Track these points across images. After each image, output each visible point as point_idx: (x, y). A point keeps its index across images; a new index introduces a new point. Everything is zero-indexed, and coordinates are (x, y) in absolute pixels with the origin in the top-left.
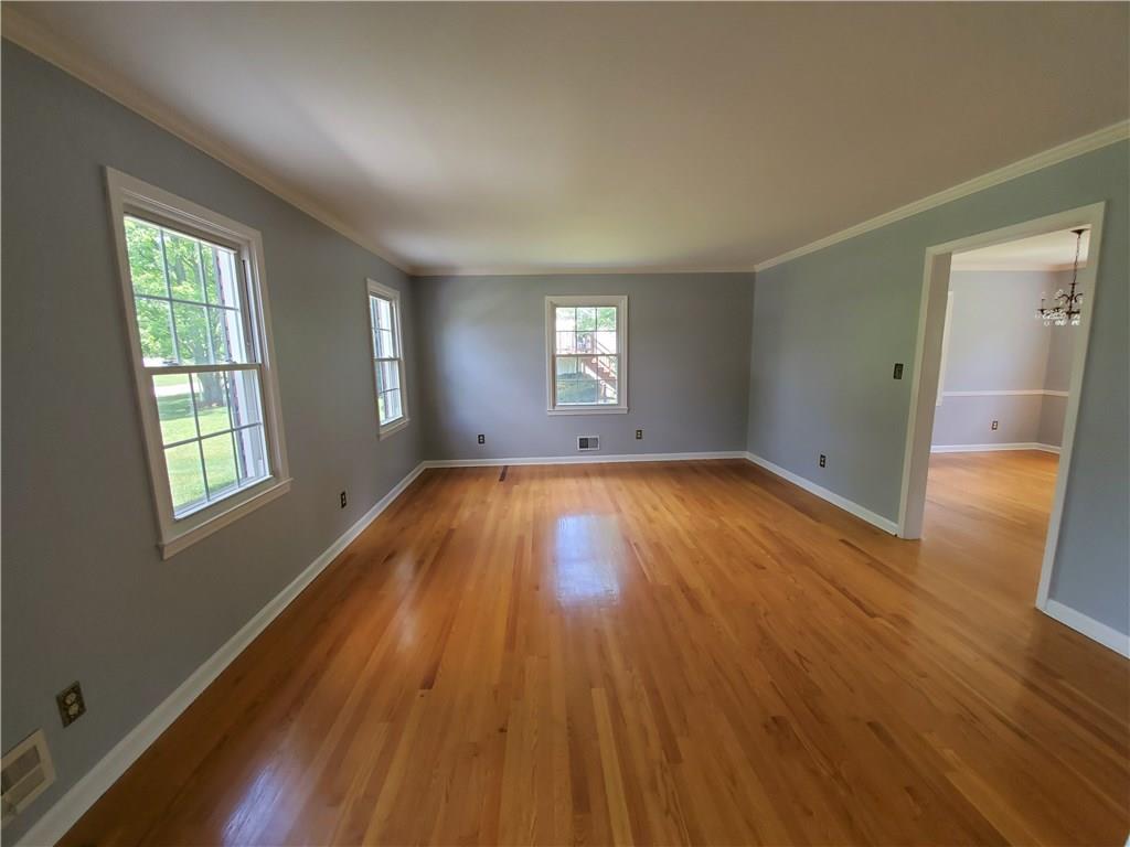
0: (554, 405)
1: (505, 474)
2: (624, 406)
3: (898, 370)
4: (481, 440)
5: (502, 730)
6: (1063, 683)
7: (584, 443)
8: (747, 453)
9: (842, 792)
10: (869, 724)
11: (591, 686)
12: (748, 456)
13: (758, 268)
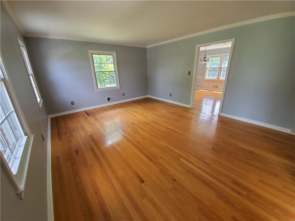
0: (98, 88)
1: (88, 113)
2: (119, 87)
3: (189, 72)
4: (73, 103)
5: (174, 180)
6: (233, 125)
7: (109, 99)
8: (148, 96)
9: (232, 155)
10: (223, 142)
11: (179, 159)
12: (149, 96)
13: (148, 47)
